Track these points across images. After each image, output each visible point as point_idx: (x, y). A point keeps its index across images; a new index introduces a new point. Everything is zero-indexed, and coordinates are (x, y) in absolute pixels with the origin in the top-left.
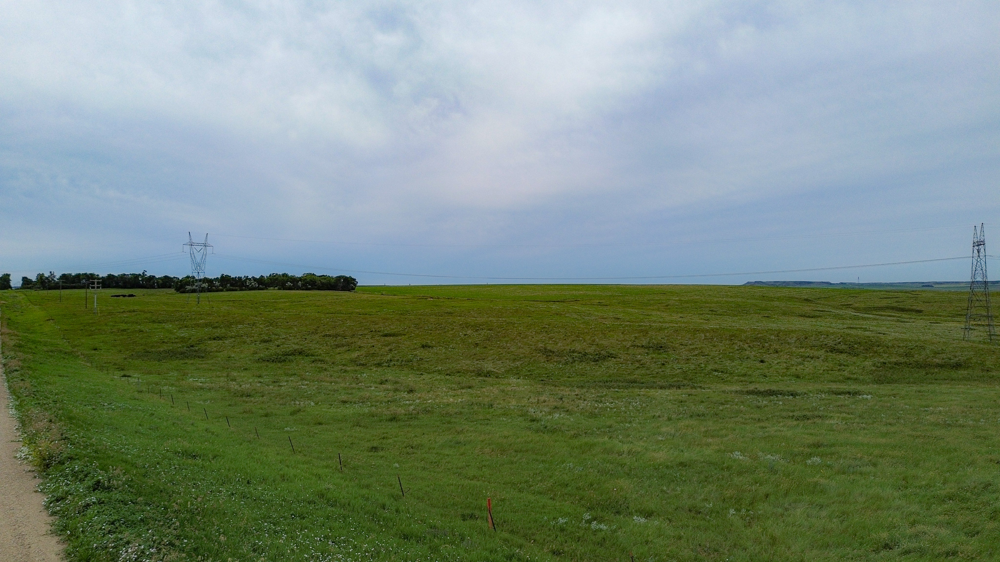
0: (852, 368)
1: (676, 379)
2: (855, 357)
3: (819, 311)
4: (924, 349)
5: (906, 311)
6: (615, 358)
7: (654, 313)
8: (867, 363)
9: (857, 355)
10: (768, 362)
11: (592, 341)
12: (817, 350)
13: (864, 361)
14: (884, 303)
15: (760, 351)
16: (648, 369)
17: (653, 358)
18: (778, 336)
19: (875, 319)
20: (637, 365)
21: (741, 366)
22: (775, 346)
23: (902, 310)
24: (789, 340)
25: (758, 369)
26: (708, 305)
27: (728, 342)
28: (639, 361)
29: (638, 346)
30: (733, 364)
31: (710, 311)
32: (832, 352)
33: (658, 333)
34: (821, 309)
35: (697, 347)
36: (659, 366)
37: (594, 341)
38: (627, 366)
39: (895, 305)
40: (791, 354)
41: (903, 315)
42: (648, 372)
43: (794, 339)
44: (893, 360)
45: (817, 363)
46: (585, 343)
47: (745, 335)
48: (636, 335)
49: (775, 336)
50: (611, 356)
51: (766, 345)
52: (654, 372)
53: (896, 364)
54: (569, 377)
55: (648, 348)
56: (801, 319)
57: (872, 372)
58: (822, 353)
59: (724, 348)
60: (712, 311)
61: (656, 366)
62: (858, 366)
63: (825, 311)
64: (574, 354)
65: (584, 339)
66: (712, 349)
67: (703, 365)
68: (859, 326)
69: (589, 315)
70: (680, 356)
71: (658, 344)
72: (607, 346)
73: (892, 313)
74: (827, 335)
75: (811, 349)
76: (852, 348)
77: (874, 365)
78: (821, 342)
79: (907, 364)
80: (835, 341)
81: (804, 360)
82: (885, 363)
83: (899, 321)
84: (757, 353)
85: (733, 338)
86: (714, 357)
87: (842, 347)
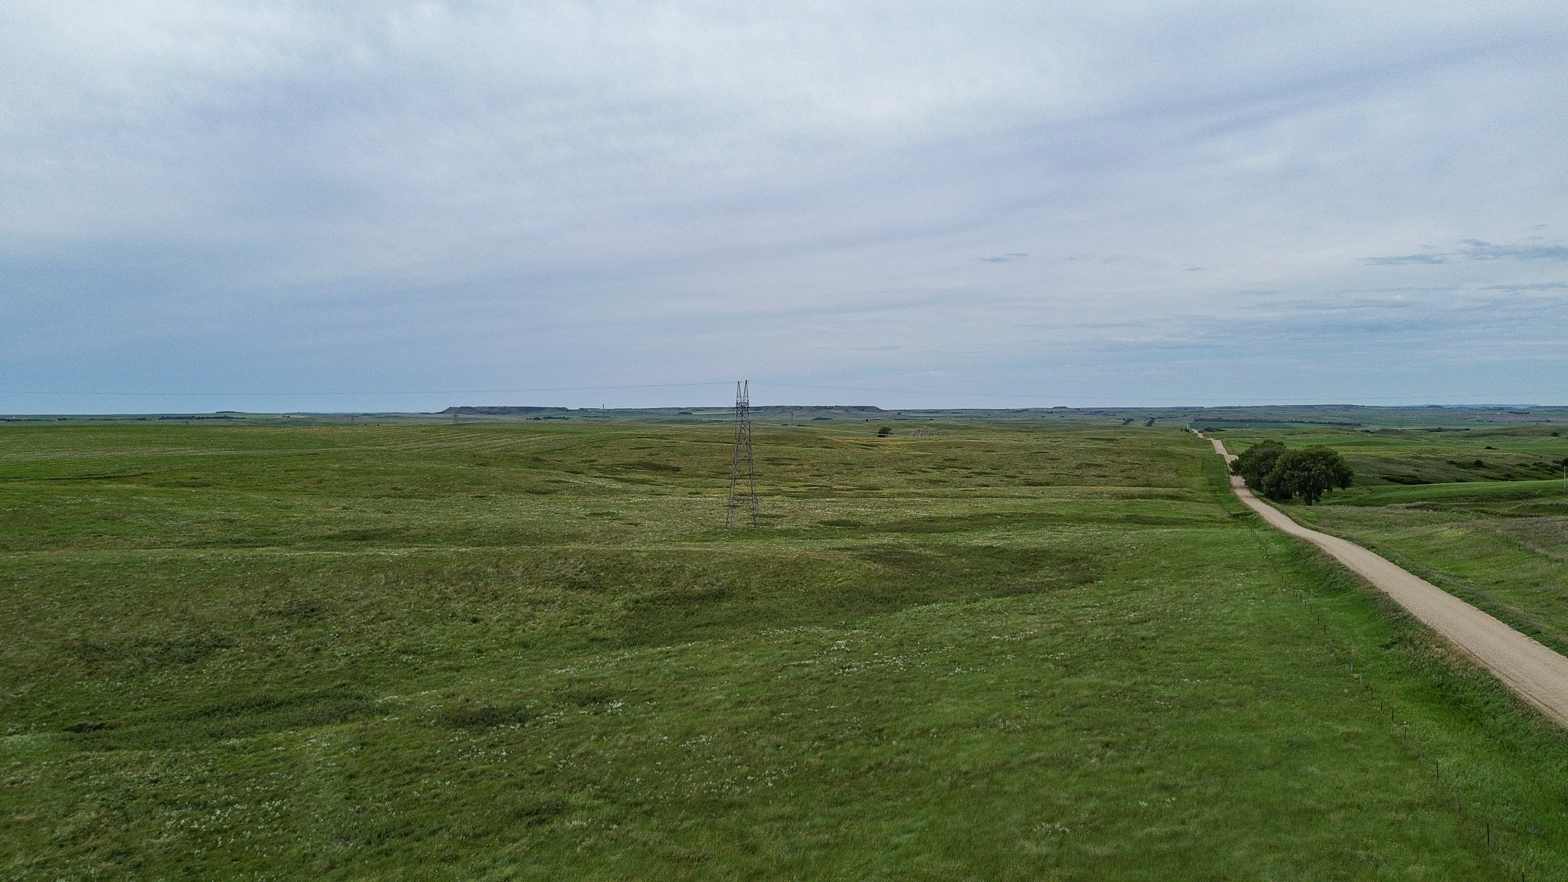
2: (601, 595)
3: (553, 482)
6: (227, 648)
8: (617, 604)
9: (603, 590)
10: (483, 620)
12: (553, 587)
13: (612, 600)
14: (635, 457)
15: (471, 599)
16: (290, 665)
17: (298, 638)
19: (625, 492)
20: (270, 659)
22: (494, 585)
23: (658, 469)
25: (469, 637)
28: (272, 649)
29: (271, 614)
30: (432, 631)
32: (571, 588)
34: (556, 478)
35: (374, 601)
36: (310, 655)
38: (252, 665)
40: (516, 599)
42: (290, 673)
43: (521, 569)
44: (648, 594)
45: (551, 612)
46: (168, 619)
47: (449, 568)
48: (267, 587)
49: (493, 567)
50: (219, 643)
51: (481, 584)
52: (301, 672)
53: (652, 601)
55: (289, 615)
56: (529, 499)
57: (622, 622)
58: (557, 591)
59: (416, 599)
60: (395, 489)
62: (605, 612)
63: (560, 481)
64: (145, 650)
65: (166, 609)
67: (383, 643)
68: (605, 511)
70: (346, 627)
71: (308, 603)
72: (211, 620)
73: (644, 473)
74: (566, 559)
75: (544, 587)
76: (597, 578)
77: (625, 606)
78: (558, 571)
79: (663, 599)
80: (576, 567)
81: (534, 610)
82: (637, 602)
83: (653, 493)
84: (467, 604)
85: (430, 577)
86: (402, 620)
87: (585, 577)
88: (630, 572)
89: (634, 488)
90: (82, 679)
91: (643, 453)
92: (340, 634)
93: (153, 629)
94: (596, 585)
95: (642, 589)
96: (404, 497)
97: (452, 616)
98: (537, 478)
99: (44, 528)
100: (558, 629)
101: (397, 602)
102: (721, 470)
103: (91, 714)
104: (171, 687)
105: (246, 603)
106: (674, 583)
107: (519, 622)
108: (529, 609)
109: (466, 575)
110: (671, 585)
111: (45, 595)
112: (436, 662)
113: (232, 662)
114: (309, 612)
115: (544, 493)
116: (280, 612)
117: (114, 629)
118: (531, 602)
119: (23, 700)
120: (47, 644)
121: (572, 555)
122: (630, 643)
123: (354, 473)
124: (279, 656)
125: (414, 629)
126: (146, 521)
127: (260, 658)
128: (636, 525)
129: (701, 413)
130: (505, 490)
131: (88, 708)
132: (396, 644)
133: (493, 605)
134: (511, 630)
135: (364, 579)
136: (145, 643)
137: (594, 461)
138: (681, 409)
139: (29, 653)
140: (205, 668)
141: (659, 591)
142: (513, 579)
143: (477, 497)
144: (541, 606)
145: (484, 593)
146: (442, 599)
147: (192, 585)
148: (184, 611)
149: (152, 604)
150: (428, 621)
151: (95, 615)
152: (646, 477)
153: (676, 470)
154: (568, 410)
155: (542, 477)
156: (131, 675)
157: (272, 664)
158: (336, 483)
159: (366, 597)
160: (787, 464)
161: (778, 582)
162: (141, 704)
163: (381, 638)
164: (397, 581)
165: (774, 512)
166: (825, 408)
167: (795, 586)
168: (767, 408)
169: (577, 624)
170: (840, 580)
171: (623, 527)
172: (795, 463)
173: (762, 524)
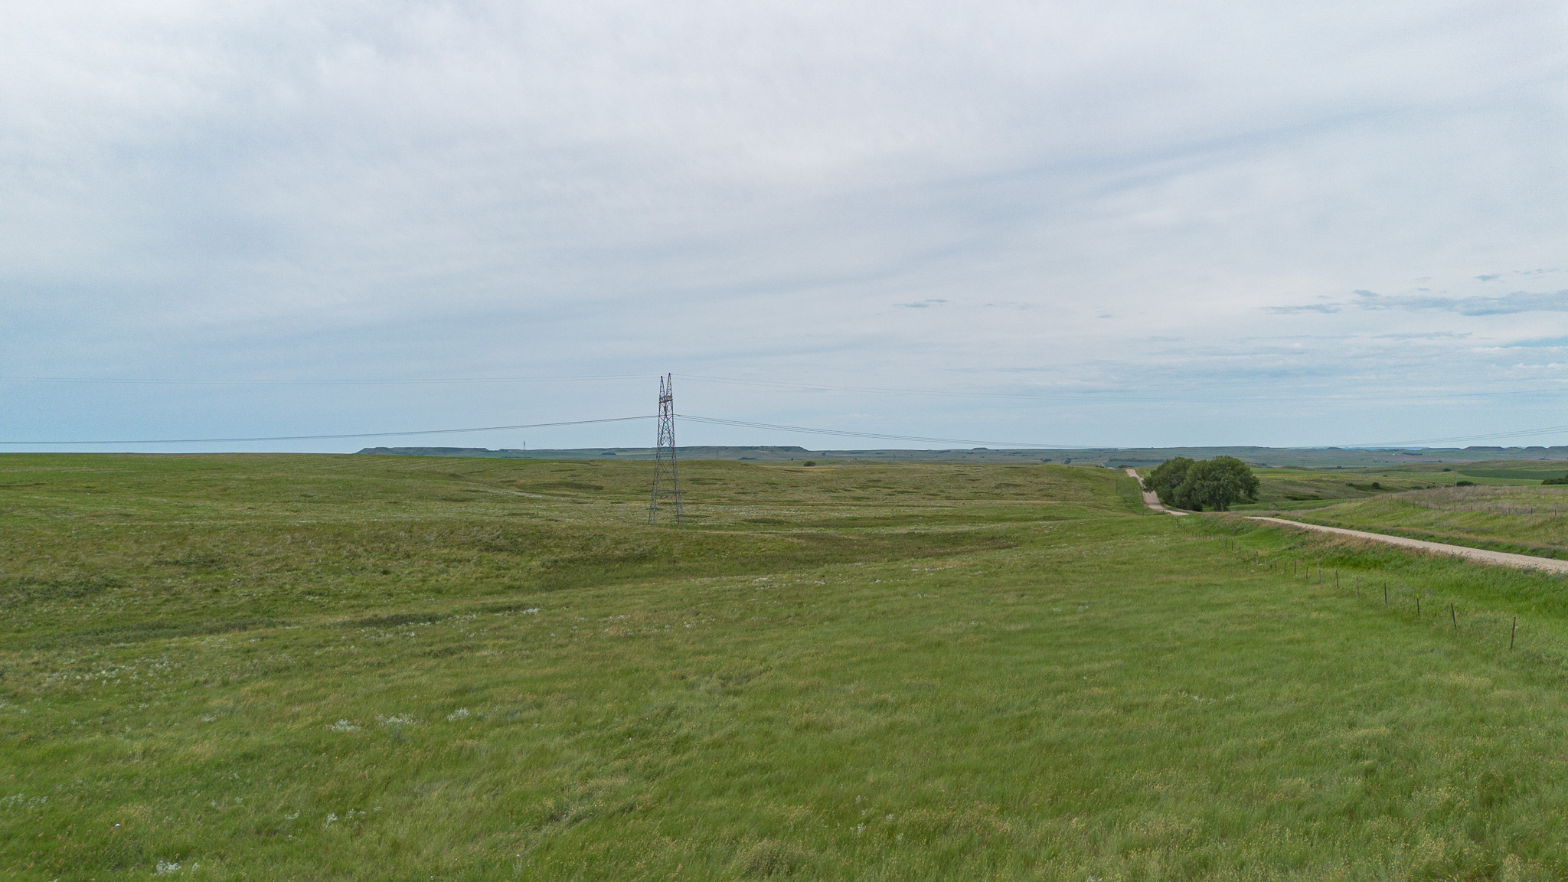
0: (514, 572)
1: (239, 614)
2: (518, 556)
3: (471, 491)
4: (604, 538)
5: (583, 487)
6: (119, 587)
7: (199, 503)
8: (534, 563)
9: (520, 553)
10: (394, 572)
11: (72, 559)
12: (468, 549)
13: (530, 561)
14: (556, 478)
15: (382, 556)
16: (186, 601)
17: (196, 582)
18: (410, 532)
19: (544, 501)
20: (165, 596)
21: (352, 582)
22: (406, 547)
23: (579, 487)
24: (427, 538)
25: (380, 585)
26: (298, 487)
27: (331, 546)
28: (167, 589)
29: (167, 563)
30: (341, 580)
31: (302, 496)
32: (487, 550)
33: (206, 538)
34: (473, 489)
35: (279, 556)
36: (208, 594)
37: (75, 559)
38: (145, 600)
39: (570, 480)
40: (430, 558)
41: (580, 494)
42: (186, 607)
43: (435, 534)
44: (567, 556)
45: (467, 569)
46: (56, 565)
47: (359, 532)
48: (164, 543)
49: (406, 532)
50: (111, 584)
51: (393, 546)
52: (198, 606)
53: (571, 561)
54: (19, 631)
55: (188, 564)
56: (444, 504)
57: (540, 576)
58: (473, 553)
59: (324, 555)
60: (305, 496)
61: (202, 595)
62: (522, 569)
63: (478, 491)
64: (30, 587)
65: (55, 557)
66: (304, 558)
67: (288, 587)
68: (524, 512)
69: (67, 510)
70: (248, 575)
71: (206, 556)
72: (103, 566)
73: (566, 490)
74: (482, 527)
75: (459, 549)
76: (515, 543)
77: (543, 565)
78: (474, 537)
79: (583, 561)
80: (493, 534)
81: (448, 566)
82: (556, 561)
83: (574, 502)
84: (378, 560)
85: (340, 538)
86: (309, 571)
87: (502, 542)
88: (549, 539)
89: (555, 498)
91: (563, 475)
92: (241, 579)
93: (40, 571)
94: (515, 549)
95: (560, 552)
97: (362, 569)
98: (453, 488)
100: (472, 581)
102: (644, 489)
104: (58, 615)
105: (141, 554)
106: (594, 548)
107: (432, 575)
108: (442, 566)
110: (590, 550)
112: (344, 602)
113: (123, 598)
114: (209, 563)
115: (461, 500)
116: (177, 562)
118: (445, 560)
121: (489, 524)
129: (625, 453)
130: (420, 497)
132: (301, 588)
133: (406, 562)
134: (424, 581)
135: (268, 539)
136: (30, 582)
137: (514, 481)
140: (95, 602)
141: (577, 555)
142: (426, 543)
143: (390, 502)
144: (455, 564)
145: (396, 553)
146: (351, 556)
149: (39, 552)
150: (337, 572)
152: (568, 493)
153: (600, 488)
154: (488, 451)
155: (459, 488)
156: (13, 605)
157: (167, 600)
158: (242, 490)
159: (271, 553)
160: (711, 484)
161: (701, 550)
163: (285, 583)
164: (304, 541)
166: (751, 448)
167: (717, 553)
168: (692, 448)
169: (492, 577)
170: (763, 550)
171: (545, 522)
172: (719, 482)
173: (686, 522)
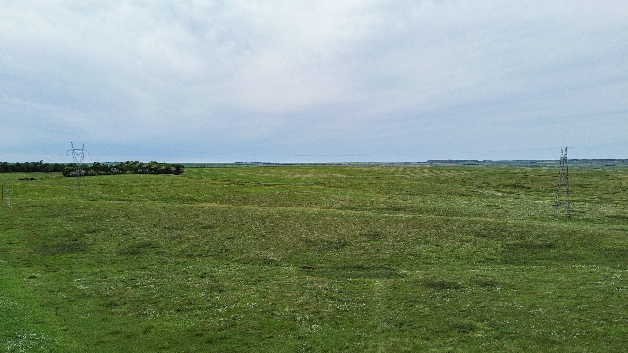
0: (489, 249)
4: (531, 233)
5: (521, 188)
6: (349, 245)
7: (373, 194)
9: (493, 239)
10: (441, 246)
12: (470, 235)
13: (497, 243)
14: (508, 182)
15: (436, 237)
16: (369, 254)
17: (372, 245)
20: (363, 251)
21: (425, 250)
22: (445, 232)
24: (454, 228)
25: (435, 252)
26: (405, 187)
27: (417, 230)
28: (364, 248)
29: (363, 235)
30: (421, 248)
33: (375, 223)
34: (472, 190)
35: (399, 234)
36: (376, 252)
39: (515, 183)
41: (519, 191)
42: (369, 257)
45: (470, 246)
46: (331, 234)
47: (427, 224)
48: (362, 225)
49: (445, 225)
51: (440, 231)
52: (373, 257)
53: (515, 245)
55: (369, 236)
56: (460, 197)
57: (501, 253)
58: (472, 237)
59: (415, 234)
60: (407, 191)
62: (493, 248)
64: (324, 243)
65: (331, 230)
67: (402, 250)
70: (389, 243)
71: (376, 232)
72: (344, 235)
73: (513, 189)
74: (476, 224)
75: (466, 235)
76: (490, 233)
77: (502, 246)
78: (472, 229)
79: (521, 245)
80: (480, 228)
81: (462, 244)
82: (509, 245)
83: (517, 198)
84: (434, 239)
85: (420, 226)
86: (409, 242)
87: (484, 232)
88: (505, 232)
89: (508, 195)
90: (306, 251)
91: (512, 180)
92: (387, 245)
93: (326, 236)
94: (490, 236)
95: (510, 240)
96: (411, 195)
97: (429, 243)
98: (464, 190)
99: (296, 200)
100: (472, 253)
101: (408, 235)
102: (552, 189)
103: (308, 263)
104: (332, 257)
105: (355, 230)
106: (526, 239)
107: (455, 248)
108: (460, 243)
109: (434, 227)
110: (525, 239)
111: (296, 222)
112: (422, 260)
113: (350, 251)
114: (376, 236)
115: (467, 196)
116: (366, 235)
117: (315, 235)
118: (461, 240)
119: (289, 256)
120: (296, 238)
121: (479, 222)
122: (505, 263)
123: (393, 185)
124: (366, 251)
125: (414, 246)
126: (325, 199)
127: (360, 250)
128: (508, 211)
129: (543, 162)
130: (450, 194)
131: (307, 261)
132: (407, 251)
133: (445, 240)
134: (452, 251)
135: (395, 225)
136: (324, 241)
137: (489, 183)
138: (531, 161)
139: (291, 241)
140: (342, 252)
141: (519, 242)
142: (453, 230)
143: (439, 196)
144: (465, 243)
145: (441, 235)
146: (424, 235)
147: (339, 222)
148: (336, 231)
149: (326, 228)
150: (419, 244)
151: (310, 230)
152: (513, 191)
153: (529, 188)
154: (478, 161)
155: (466, 189)
156: (320, 251)
157: (364, 253)
158: (386, 188)
159: (396, 232)
160: (587, 187)
161: (582, 243)
162: (323, 262)
163: (401, 248)
164: (408, 227)
165: (580, 210)
166: (611, 160)
167: (591, 245)
168: (577, 160)
169: (480, 252)
170: (617, 245)
171: (502, 212)
172: (592, 187)
173: (573, 215)
